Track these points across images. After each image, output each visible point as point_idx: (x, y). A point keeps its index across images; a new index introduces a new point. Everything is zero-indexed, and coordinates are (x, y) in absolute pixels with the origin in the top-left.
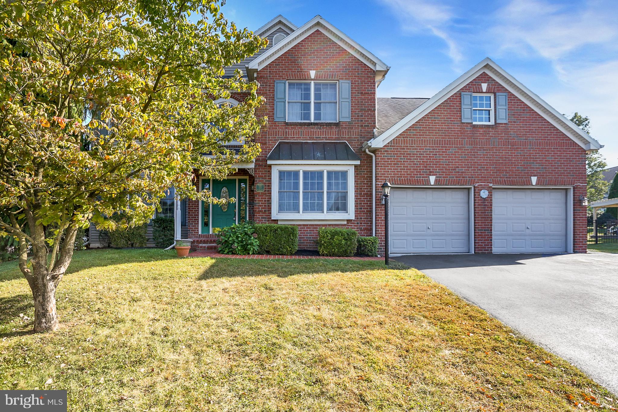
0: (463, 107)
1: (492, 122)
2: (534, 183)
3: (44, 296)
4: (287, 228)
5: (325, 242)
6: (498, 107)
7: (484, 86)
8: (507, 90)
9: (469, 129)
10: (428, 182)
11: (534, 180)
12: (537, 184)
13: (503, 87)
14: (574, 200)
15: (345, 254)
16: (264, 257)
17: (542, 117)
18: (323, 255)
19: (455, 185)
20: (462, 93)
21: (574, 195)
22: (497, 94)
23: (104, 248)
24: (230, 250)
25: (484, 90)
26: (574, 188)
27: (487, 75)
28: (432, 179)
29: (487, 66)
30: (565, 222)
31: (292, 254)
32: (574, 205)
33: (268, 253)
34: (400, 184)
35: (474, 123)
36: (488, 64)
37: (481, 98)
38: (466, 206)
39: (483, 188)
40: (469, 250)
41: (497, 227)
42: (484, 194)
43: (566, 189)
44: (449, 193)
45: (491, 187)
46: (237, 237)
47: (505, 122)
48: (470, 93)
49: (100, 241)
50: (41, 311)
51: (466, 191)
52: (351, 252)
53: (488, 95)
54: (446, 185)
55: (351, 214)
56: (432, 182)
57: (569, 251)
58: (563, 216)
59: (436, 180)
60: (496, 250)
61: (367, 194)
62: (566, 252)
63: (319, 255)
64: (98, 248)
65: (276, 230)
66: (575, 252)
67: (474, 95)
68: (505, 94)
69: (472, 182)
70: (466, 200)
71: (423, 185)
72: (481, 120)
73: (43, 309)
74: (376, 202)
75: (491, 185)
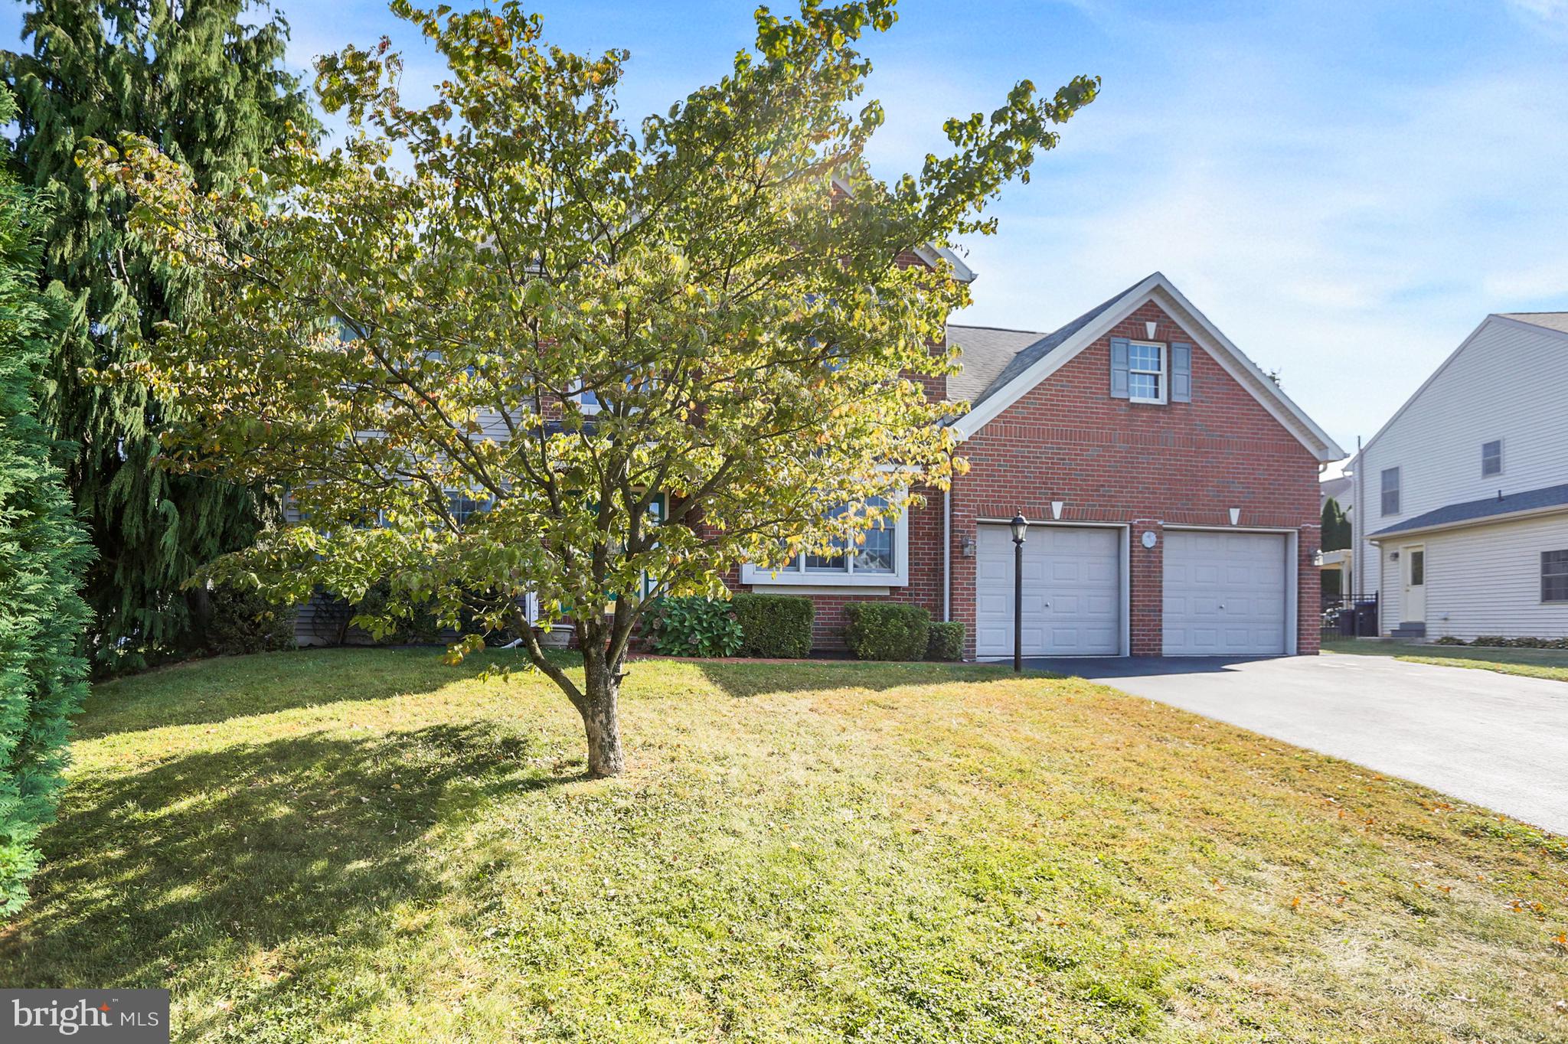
0: (1114, 366)
1: (1162, 400)
2: (1234, 521)
3: (608, 713)
4: (796, 602)
5: (871, 631)
6: (1174, 371)
7: (1151, 328)
8: (1189, 337)
9: (1123, 410)
10: (1049, 513)
11: (1235, 514)
12: (1240, 523)
13: (1184, 333)
14: (1299, 556)
15: (908, 655)
16: (749, 661)
17: (1249, 395)
18: (865, 658)
19: (1098, 520)
20: (1113, 339)
21: (1299, 546)
22: (1174, 345)
23: (330, 645)
24: (685, 647)
25: (1151, 336)
26: (1300, 532)
27: (1156, 306)
28: (1057, 508)
29: (1158, 290)
30: (1281, 596)
31: (803, 656)
32: (1299, 565)
33: (756, 653)
34: (999, 517)
35: (1133, 400)
36: (1159, 286)
37: (1144, 350)
38: (1114, 561)
39: (1147, 528)
40: (1119, 649)
41: (1172, 605)
42: (1149, 540)
43: (1285, 534)
44: (1082, 535)
45: (1160, 527)
46: (700, 621)
47: (1185, 400)
48: (1125, 340)
49: (315, 630)
50: (608, 740)
51: (1114, 533)
52: (918, 652)
53: (1157, 345)
54: (1082, 520)
55: (901, 577)
56: (1057, 514)
57: (1289, 652)
58: (1280, 586)
59: (1063, 511)
60: (1168, 649)
61: (929, 534)
62: (1284, 654)
63: (858, 658)
64: (311, 646)
65: (774, 606)
66: (1300, 653)
67: (1133, 343)
68: (1186, 345)
69: (1127, 517)
70: (1114, 551)
71: (1040, 519)
72: (1142, 394)
73: (609, 735)
74: (951, 552)
75: (1160, 523)
